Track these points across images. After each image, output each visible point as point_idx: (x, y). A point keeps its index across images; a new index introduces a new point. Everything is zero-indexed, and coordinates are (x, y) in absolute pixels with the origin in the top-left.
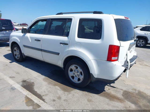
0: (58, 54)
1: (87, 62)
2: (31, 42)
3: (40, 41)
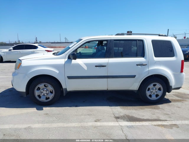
0: (134, 76)
1: (168, 77)
3: (106, 66)
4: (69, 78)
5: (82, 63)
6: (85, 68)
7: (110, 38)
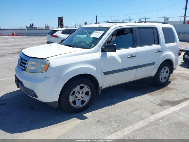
2: (120, 62)
3: (136, 56)
4: (106, 73)
5: (117, 55)
6: (119, 60)
7: (134, 26)
